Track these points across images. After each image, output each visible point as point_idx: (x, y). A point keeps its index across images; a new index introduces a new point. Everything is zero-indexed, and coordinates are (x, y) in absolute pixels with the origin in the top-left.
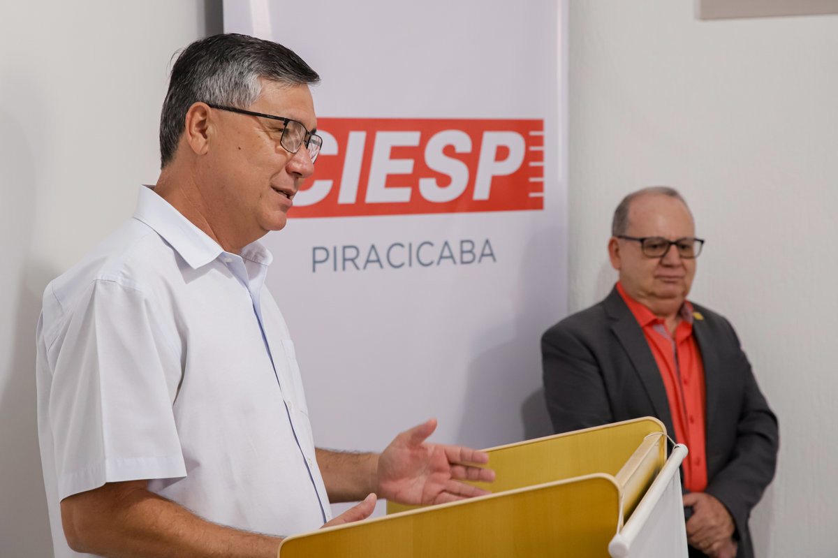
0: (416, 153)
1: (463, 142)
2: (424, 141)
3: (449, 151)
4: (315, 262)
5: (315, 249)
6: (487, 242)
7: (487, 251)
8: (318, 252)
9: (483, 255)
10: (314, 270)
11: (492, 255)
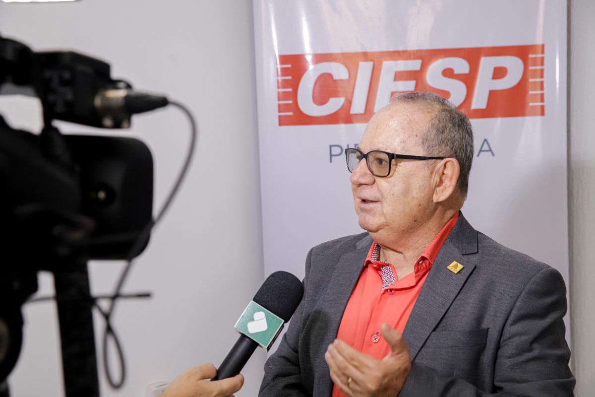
0: (416, 76)
1: (461, 66)
2: (424, 66)
3: (448, 73)
4: (331, 156)
5: (331, 146)
6: (485, 140)
7: (486, 147)
8: (333, 148)
9: (481, 151)
10: (331, 161)
11: (490, 150)
